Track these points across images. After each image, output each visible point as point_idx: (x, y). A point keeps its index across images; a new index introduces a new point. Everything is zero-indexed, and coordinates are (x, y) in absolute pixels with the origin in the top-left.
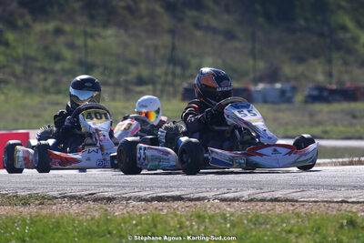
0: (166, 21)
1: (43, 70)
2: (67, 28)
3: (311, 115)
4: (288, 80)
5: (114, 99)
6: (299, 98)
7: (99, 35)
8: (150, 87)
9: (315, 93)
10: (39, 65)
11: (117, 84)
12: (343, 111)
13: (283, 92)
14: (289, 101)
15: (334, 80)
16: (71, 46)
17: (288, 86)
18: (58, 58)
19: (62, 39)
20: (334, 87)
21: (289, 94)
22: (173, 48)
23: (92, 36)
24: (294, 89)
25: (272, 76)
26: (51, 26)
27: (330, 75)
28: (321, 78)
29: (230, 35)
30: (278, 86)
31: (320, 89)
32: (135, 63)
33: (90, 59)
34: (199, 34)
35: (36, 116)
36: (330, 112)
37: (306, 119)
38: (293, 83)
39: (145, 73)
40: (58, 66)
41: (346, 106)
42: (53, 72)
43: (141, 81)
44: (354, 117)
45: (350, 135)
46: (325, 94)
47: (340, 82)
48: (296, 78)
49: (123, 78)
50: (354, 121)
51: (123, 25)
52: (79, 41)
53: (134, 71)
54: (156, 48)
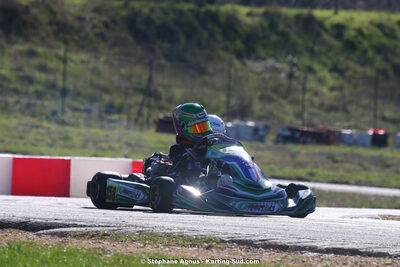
1: (16, 92)
2: (40, 50)
3: (293, 156)
9: (287, 133)
10: (12, 86)
12: (320, 154)
13: (255, 130)
14: (261, 139)
16: (43, 69)
17: (261, 125)
18: (30, 80)
19: (35, 61)
21: (261, 133)
24: (267, 128)
26: (23, 47)
30: (251, 124)
31: (293, 130)
32: (106, 90)
36: (308, 154)
39: (118, 101)
40: (31, 89)
42: (27, 94)
44: (335, 161)
45: (336, 179)
46: (298, 135)
50: (336, 165)
53: (107, 98)
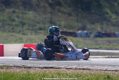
0: (49, 9)
1: (9, 24)
2: (17, 11)
3: (96, 41)
4: (88, 30)
5: (31, 35)
6: (92, 36)
7: (27, 13)
8: (43, 31)
9: (97, 34)
10: (7, 23)
11: (33, 30)
13: (87, 34)
14: (89, 37)
15: (104, 30)
16: (18, 17)
17: (88, 32)
18: (14, 21)
19: (15, 15)
20: (103, 32)
21: (89, 35)
22: (51, 18)
23: (25, 14)
24: (91, 33)
25: (83, 28)
26: (12, 10)
27: (102, 28)
28: (99, 29)
29: (70, 15)
30: (85, 32)
31: (99, 33)
32: (39, 23)
33: (24, 21)
34: (60, 14)
35: (6, 39)
37: (94, 43)
38: (90, 31)
39: (42, 26)
40: (14, 23)
41: (107, 39)
42: (12, 25)
43: (40, 29)
44: (110, 42)
45: (108, 48)
46: (101, 35)
47: (106, 31)
48: (91, 29)
49: (35, 28)
50: (110, 44)
51: (35, 10)
52: (21, 15)
53: (38, 26)
54: (46, 18)
